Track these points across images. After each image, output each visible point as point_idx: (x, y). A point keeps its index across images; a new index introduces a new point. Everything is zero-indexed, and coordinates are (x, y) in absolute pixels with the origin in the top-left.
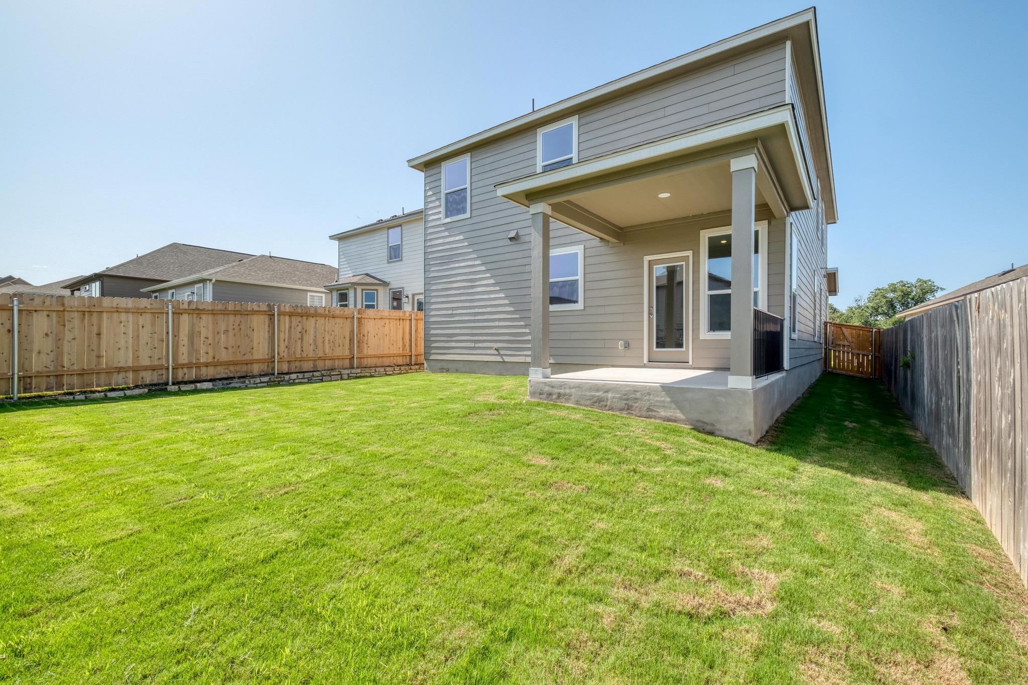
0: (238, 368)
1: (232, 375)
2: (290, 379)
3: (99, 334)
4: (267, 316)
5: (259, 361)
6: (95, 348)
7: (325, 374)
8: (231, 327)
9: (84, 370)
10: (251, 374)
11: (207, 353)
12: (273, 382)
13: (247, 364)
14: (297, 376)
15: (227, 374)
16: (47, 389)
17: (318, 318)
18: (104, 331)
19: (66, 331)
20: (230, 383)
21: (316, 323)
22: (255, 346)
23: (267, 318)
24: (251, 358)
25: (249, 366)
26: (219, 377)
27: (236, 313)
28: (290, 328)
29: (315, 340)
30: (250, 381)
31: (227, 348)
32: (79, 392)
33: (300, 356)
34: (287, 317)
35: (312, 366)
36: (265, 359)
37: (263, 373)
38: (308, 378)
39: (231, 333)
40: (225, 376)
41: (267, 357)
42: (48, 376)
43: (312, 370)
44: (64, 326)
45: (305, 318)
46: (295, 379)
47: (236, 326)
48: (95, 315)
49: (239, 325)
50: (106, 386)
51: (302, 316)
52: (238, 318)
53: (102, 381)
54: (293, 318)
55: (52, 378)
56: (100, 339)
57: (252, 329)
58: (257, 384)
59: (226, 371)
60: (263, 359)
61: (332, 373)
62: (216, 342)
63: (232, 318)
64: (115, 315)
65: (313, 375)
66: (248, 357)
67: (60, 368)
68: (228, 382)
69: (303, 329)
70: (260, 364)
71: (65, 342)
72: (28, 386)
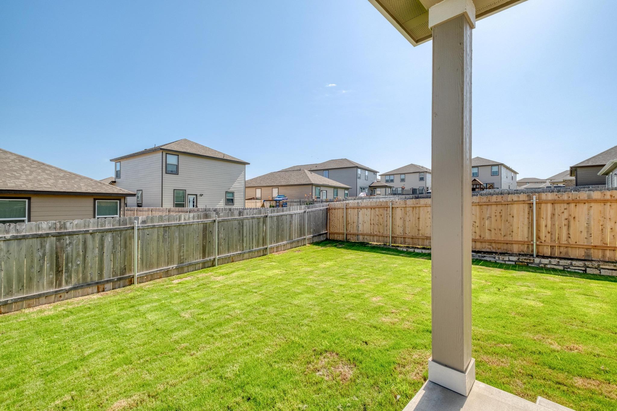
0: (499, 246)
1: (494, 251)
2: (540, 263)
3: (419, 218)
4: (527, 205)
5: (517, 242)
6: (417, 226)
7: (590, 266)
8: (493, 214)
9: (413, 236)
10: (510, 252)
11: (475, 232)
12: (521, 262)
13: (507, 244)
14: (550, 262)
15: (490, 249)
16: (401, 243)
17: (592, 204)
18: (421, 217)
19: (407, 217)
20: (484, 257)
21: (589, 210)
22: (515, 229)
23: (526, 207)
24: (511, 239)
25: (509, 246)
26: (484, 250)
27: (497, 204)
28: (553, 215)
29: (588, 228)
30: (499, 258)
31: (490, 230)
32: (412, 247)
33: (566, 242)
34: (549, 206)
35: (583, 254)
36: (525, 242)
37: (522, 253)
38: (564, 266)
39: (493, 219)
40: (488, 250)
41: (526, 240)
42: (401, 238)
43: (583, 258)
44: (406, 214)
45: (573, 205)
46: (546, 264)
47: (498, 214)
48: (417, 208)
49: (500, 213)
50: (422, 245)
51: (568, 203)
52: (500, 207)
53: (420, 243)
54: (557, 206)
55: (402, 238)
56: (419, 221)
57: (511, 216)
58: (505, 261)
59: (490, 247)
60: (522, 241)
61: (601, 267)
62: (482, 225)
63: (494, 207)
64: (426, 208)
65: (571, 264)
66: (509, 238)
67: (405, 234)
68: (483, 255)
69: (570, 215)
70: (520, 245)
71: (407, 222)
72: (395, 241)
